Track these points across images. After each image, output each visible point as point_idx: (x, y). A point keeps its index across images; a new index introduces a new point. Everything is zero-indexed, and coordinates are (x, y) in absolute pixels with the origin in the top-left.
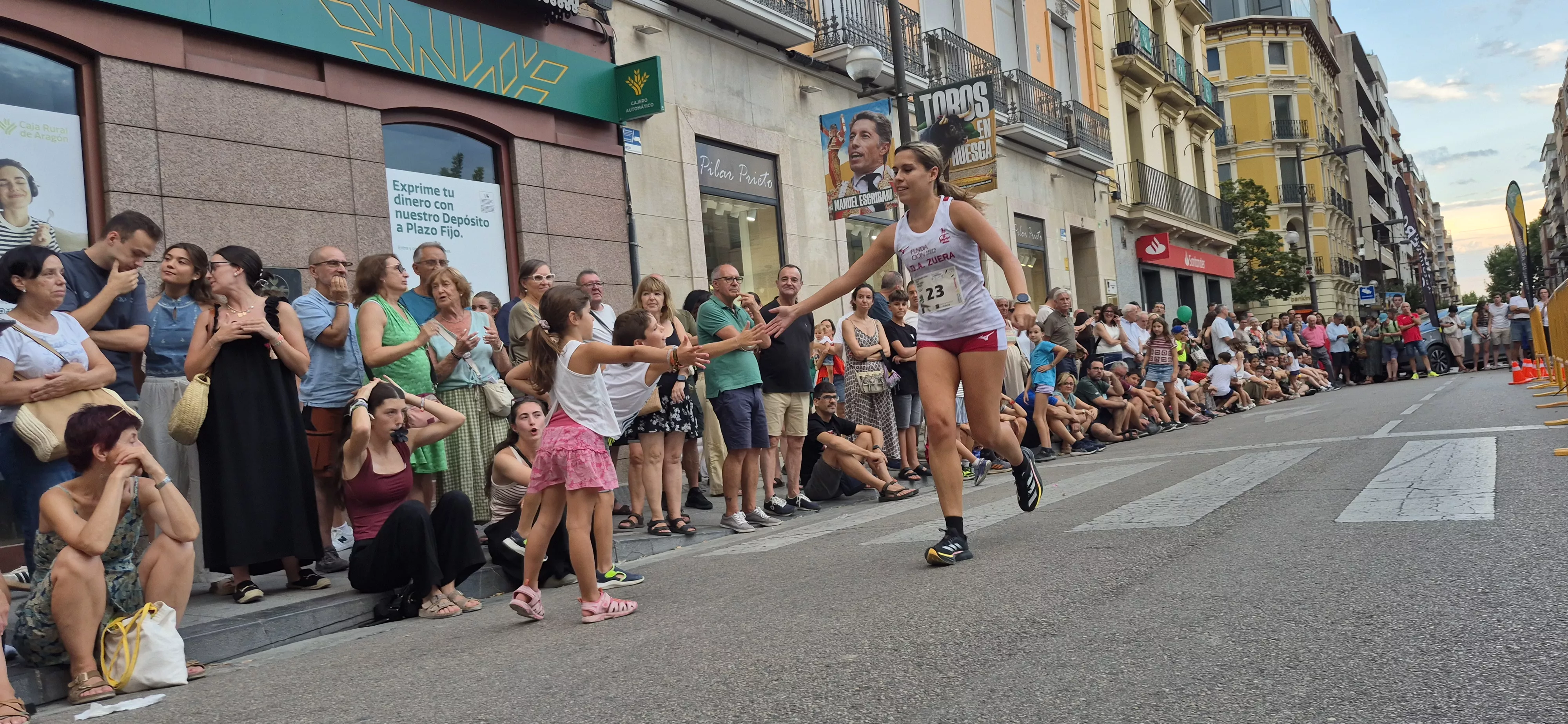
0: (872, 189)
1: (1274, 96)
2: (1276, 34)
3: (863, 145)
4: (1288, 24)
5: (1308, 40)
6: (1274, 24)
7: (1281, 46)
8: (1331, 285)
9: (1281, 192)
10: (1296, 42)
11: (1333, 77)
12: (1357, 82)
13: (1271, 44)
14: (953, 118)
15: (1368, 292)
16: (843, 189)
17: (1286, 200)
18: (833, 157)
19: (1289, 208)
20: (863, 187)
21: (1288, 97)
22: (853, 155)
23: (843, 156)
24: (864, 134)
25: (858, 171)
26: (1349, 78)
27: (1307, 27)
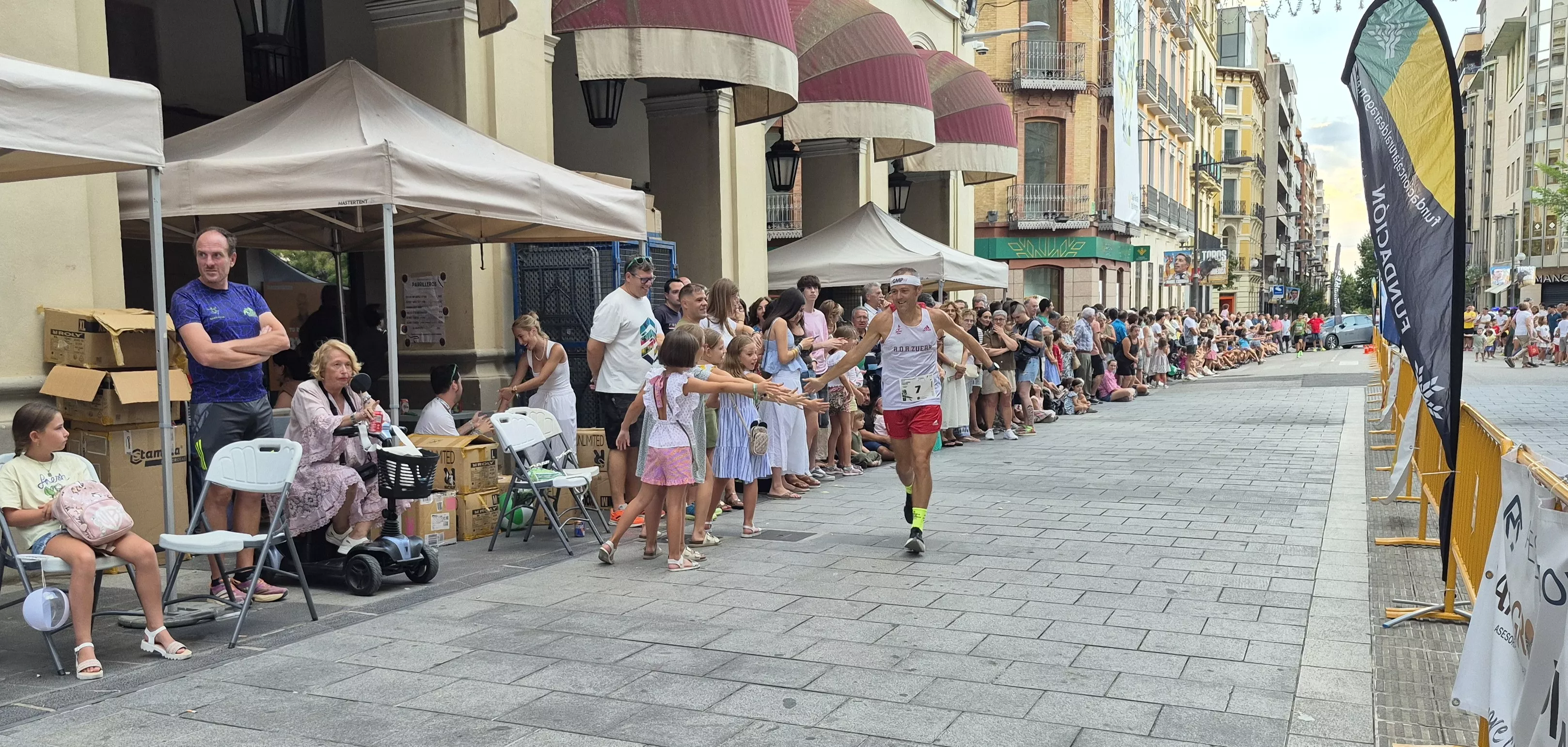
0: (1181, 278)
1: (1226, 131)
2: (1232, 81)
3: (1180, 264)
4: (1240, 74)
5: (1254, 85)
6: (1232, 73)
7: (1235, 90)
8: (1248, 279)
9: (1222, 206)
10: (1246, 87)
11: (1263, 103)
12: (1280, 105)
13: (1228, 88)
14: (1213, 260)
15: (1280, 290)
16: (1171, 277)
17: (1225, 212)
18: (1168, 265)
19: (1226, 219)
20: (1178, 277)
21: (1235, 131)
22: (1176, 266)
23: (1172, 266)
24: (1180, 260)
25: (1177, 272)
26: (1274, 101)
27: (1254, 76)
